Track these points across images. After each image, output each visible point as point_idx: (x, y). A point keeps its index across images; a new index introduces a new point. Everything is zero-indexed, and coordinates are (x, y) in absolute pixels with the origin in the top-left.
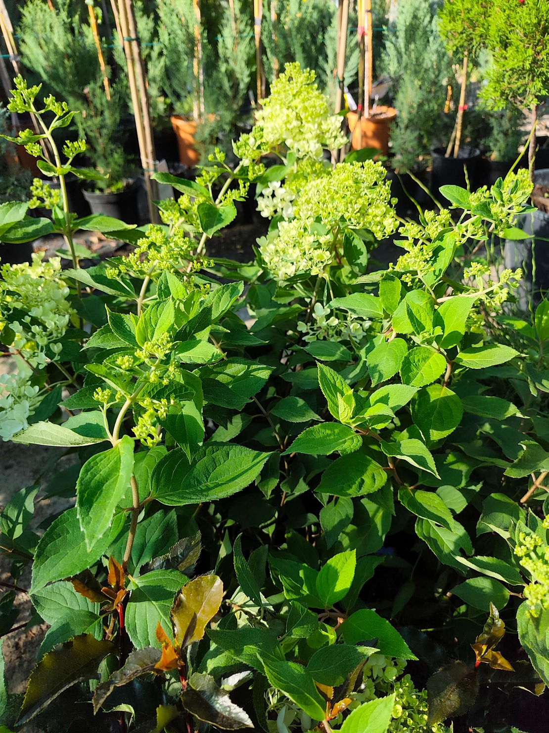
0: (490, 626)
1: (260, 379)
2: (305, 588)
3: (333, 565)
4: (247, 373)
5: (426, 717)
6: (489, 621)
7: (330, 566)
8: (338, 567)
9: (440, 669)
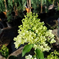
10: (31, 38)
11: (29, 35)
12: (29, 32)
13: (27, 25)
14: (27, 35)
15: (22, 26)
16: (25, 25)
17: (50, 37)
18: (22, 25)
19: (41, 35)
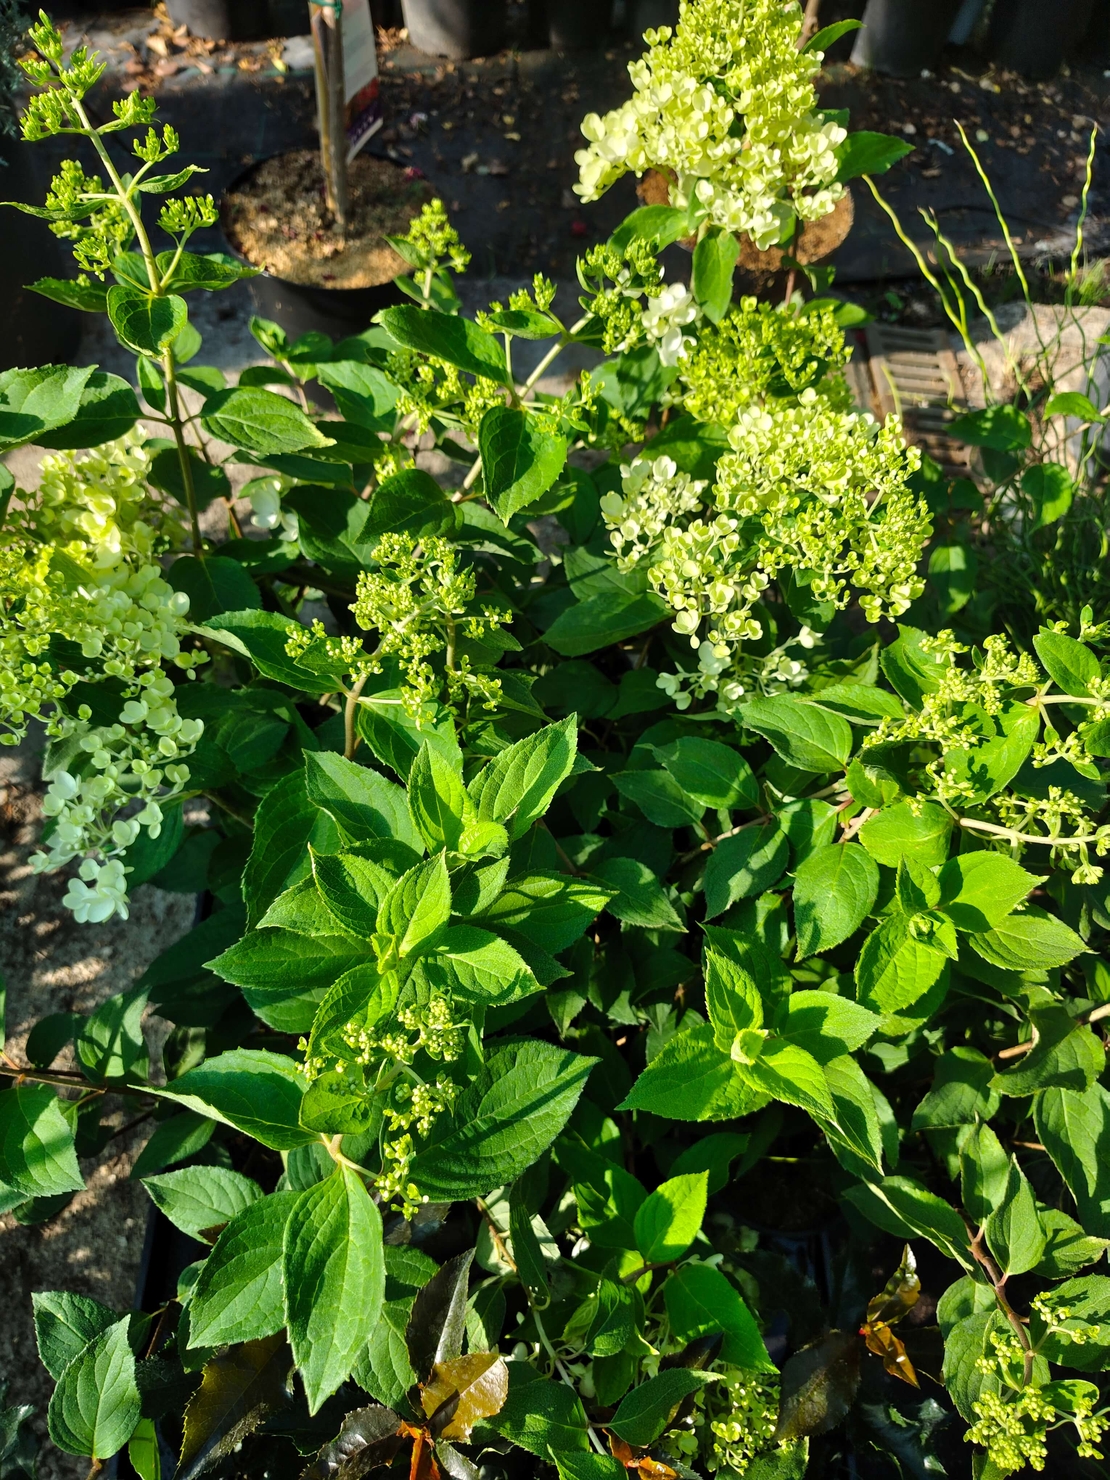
0: (897, 1282)
1: (587, 910)
2: (611, 1204)
3: (667, 1195)
4: (562, 896)
5: (772, 1428)
6: (898, 1274)
7: (662, 1196)
8: (675, 1201)
9: (806, 1347)
10: (695, 129)
11: (692, 108)
12: (698, 90)
13: (700, 42)
14: (683, 104)
15: (669, 43)
16: (690, 37)
17: (811, 176)
18: (674, 34)
19: (765, 132)
